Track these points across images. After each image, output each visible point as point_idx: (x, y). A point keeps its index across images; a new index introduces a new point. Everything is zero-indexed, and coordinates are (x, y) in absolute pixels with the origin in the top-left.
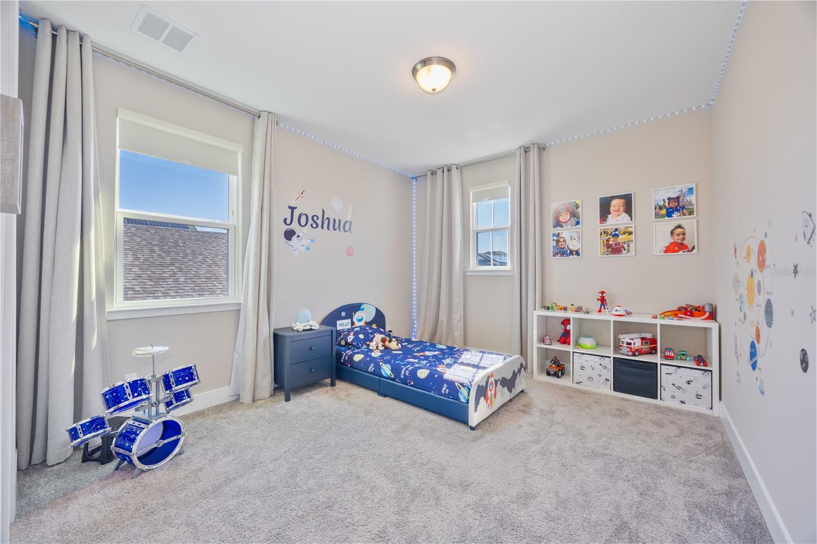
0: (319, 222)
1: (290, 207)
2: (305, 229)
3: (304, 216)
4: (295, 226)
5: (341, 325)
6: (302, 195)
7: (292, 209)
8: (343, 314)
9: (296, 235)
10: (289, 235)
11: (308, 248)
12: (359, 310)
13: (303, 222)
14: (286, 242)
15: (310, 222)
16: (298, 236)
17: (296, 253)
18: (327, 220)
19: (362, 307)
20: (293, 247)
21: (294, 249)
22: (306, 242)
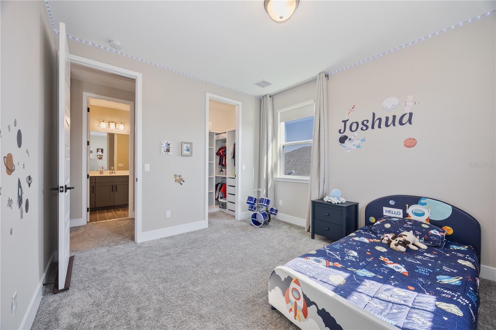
0: (370, 124)
1: (343, 121)
2: (355, 133)
3: (355, 124)
4: (348, 133)
5: (389, 212)
6: (353, 109)
7: (345, 122)
8: (392, 202)
9: (348, 139)
10: (343, 140)
11: (358, 147)
12: (417, 204)
13: (354, 129)
14: (341, 145)
15: (361, 126)
16: (350, 139)
17: (348, 151)
18: (378, 121)
19: (422, 201)
20: (346, 147)
21: (347, 148)
22: (357, 142)
